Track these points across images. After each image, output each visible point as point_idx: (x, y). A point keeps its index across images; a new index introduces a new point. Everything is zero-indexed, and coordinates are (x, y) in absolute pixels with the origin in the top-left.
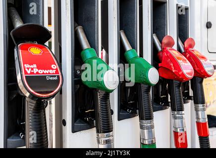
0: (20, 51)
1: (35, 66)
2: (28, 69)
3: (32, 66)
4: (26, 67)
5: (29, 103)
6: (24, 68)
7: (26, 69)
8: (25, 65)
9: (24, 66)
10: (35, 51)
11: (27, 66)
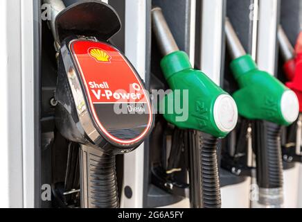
0: (75, 55)
1: (105, 85)
2: (96, 90)
3: (101, 86)
4: (93, 87)
5: (90, 157)
6: (90, 89)
7: (94, 91)
8: (90, 83)
9: (89, 86)
10: (100, 55)
11: (93, 85)
